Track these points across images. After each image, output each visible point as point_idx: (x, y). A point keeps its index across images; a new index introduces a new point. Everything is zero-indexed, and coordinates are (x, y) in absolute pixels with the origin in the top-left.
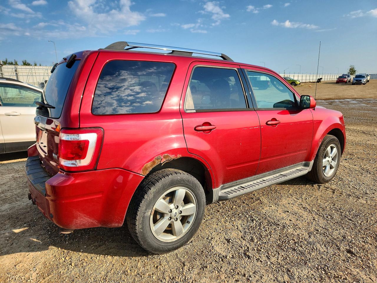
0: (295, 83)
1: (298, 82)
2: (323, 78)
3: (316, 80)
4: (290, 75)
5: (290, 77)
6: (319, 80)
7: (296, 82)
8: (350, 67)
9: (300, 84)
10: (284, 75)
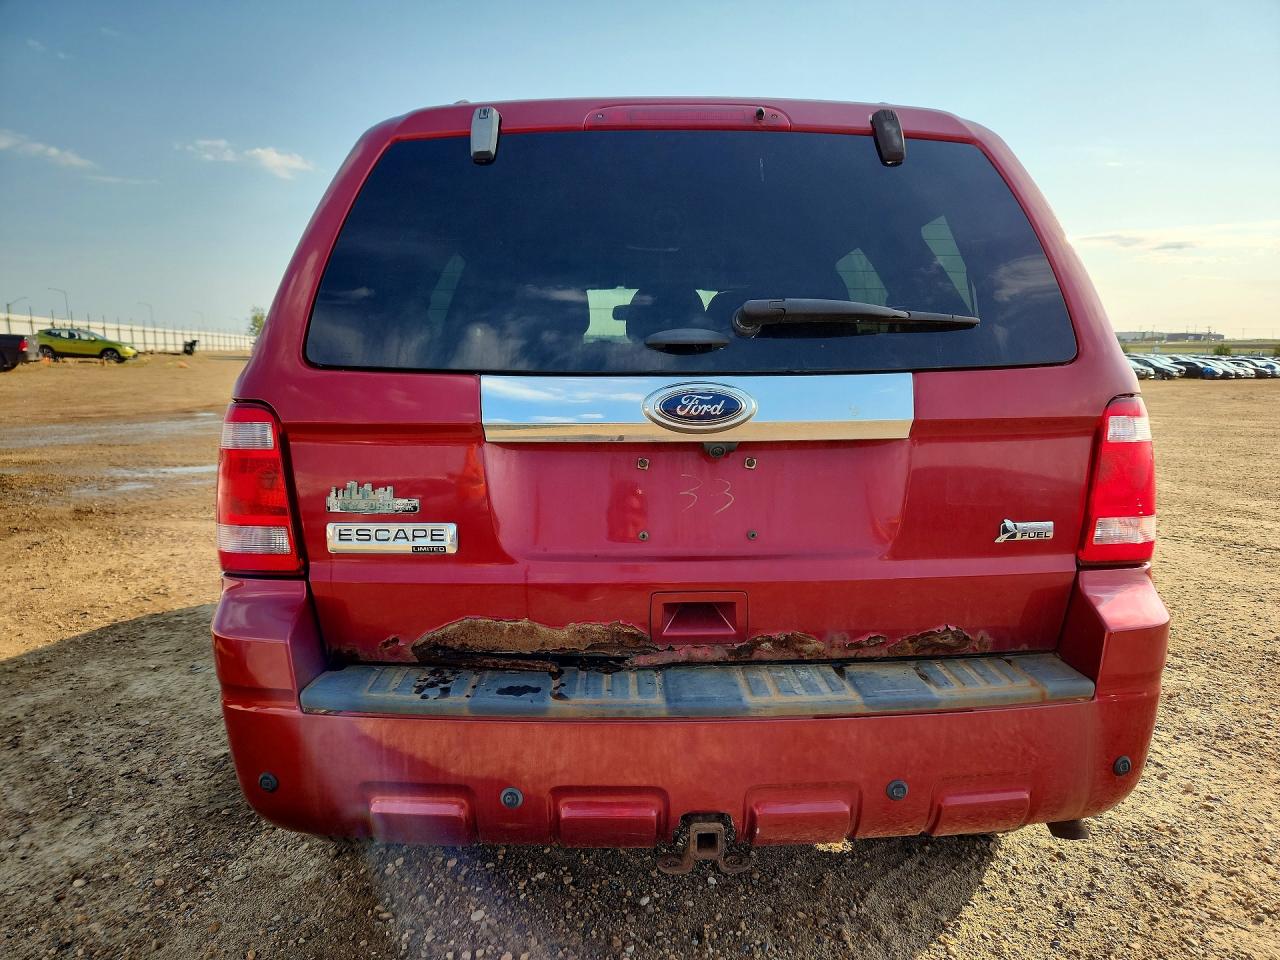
0: (119, 354)
1: (129, 351)
2: (203, 341)
3: (180, 348)
4: (92, 324)
5: (92, 330)
6: (190, 348)
7: (120, 350)
8: (254, 314)
9: (135, 356)
10: (49, 321)
